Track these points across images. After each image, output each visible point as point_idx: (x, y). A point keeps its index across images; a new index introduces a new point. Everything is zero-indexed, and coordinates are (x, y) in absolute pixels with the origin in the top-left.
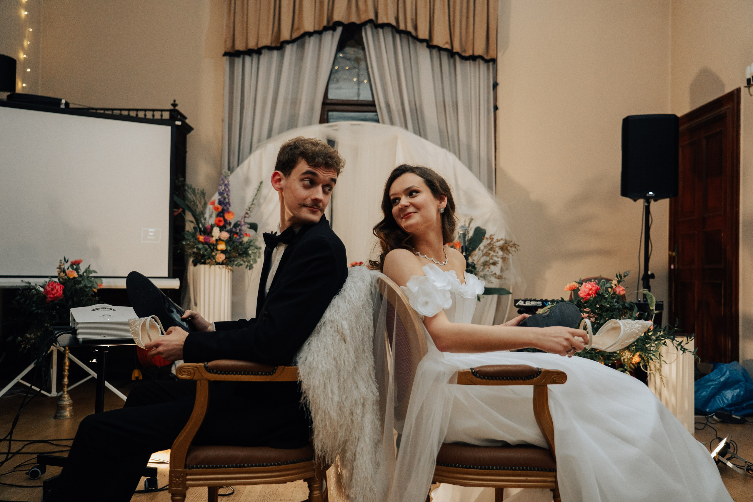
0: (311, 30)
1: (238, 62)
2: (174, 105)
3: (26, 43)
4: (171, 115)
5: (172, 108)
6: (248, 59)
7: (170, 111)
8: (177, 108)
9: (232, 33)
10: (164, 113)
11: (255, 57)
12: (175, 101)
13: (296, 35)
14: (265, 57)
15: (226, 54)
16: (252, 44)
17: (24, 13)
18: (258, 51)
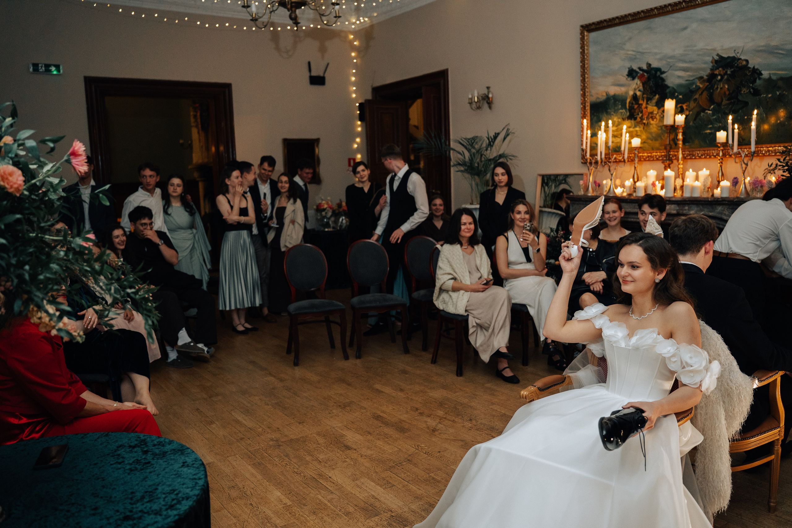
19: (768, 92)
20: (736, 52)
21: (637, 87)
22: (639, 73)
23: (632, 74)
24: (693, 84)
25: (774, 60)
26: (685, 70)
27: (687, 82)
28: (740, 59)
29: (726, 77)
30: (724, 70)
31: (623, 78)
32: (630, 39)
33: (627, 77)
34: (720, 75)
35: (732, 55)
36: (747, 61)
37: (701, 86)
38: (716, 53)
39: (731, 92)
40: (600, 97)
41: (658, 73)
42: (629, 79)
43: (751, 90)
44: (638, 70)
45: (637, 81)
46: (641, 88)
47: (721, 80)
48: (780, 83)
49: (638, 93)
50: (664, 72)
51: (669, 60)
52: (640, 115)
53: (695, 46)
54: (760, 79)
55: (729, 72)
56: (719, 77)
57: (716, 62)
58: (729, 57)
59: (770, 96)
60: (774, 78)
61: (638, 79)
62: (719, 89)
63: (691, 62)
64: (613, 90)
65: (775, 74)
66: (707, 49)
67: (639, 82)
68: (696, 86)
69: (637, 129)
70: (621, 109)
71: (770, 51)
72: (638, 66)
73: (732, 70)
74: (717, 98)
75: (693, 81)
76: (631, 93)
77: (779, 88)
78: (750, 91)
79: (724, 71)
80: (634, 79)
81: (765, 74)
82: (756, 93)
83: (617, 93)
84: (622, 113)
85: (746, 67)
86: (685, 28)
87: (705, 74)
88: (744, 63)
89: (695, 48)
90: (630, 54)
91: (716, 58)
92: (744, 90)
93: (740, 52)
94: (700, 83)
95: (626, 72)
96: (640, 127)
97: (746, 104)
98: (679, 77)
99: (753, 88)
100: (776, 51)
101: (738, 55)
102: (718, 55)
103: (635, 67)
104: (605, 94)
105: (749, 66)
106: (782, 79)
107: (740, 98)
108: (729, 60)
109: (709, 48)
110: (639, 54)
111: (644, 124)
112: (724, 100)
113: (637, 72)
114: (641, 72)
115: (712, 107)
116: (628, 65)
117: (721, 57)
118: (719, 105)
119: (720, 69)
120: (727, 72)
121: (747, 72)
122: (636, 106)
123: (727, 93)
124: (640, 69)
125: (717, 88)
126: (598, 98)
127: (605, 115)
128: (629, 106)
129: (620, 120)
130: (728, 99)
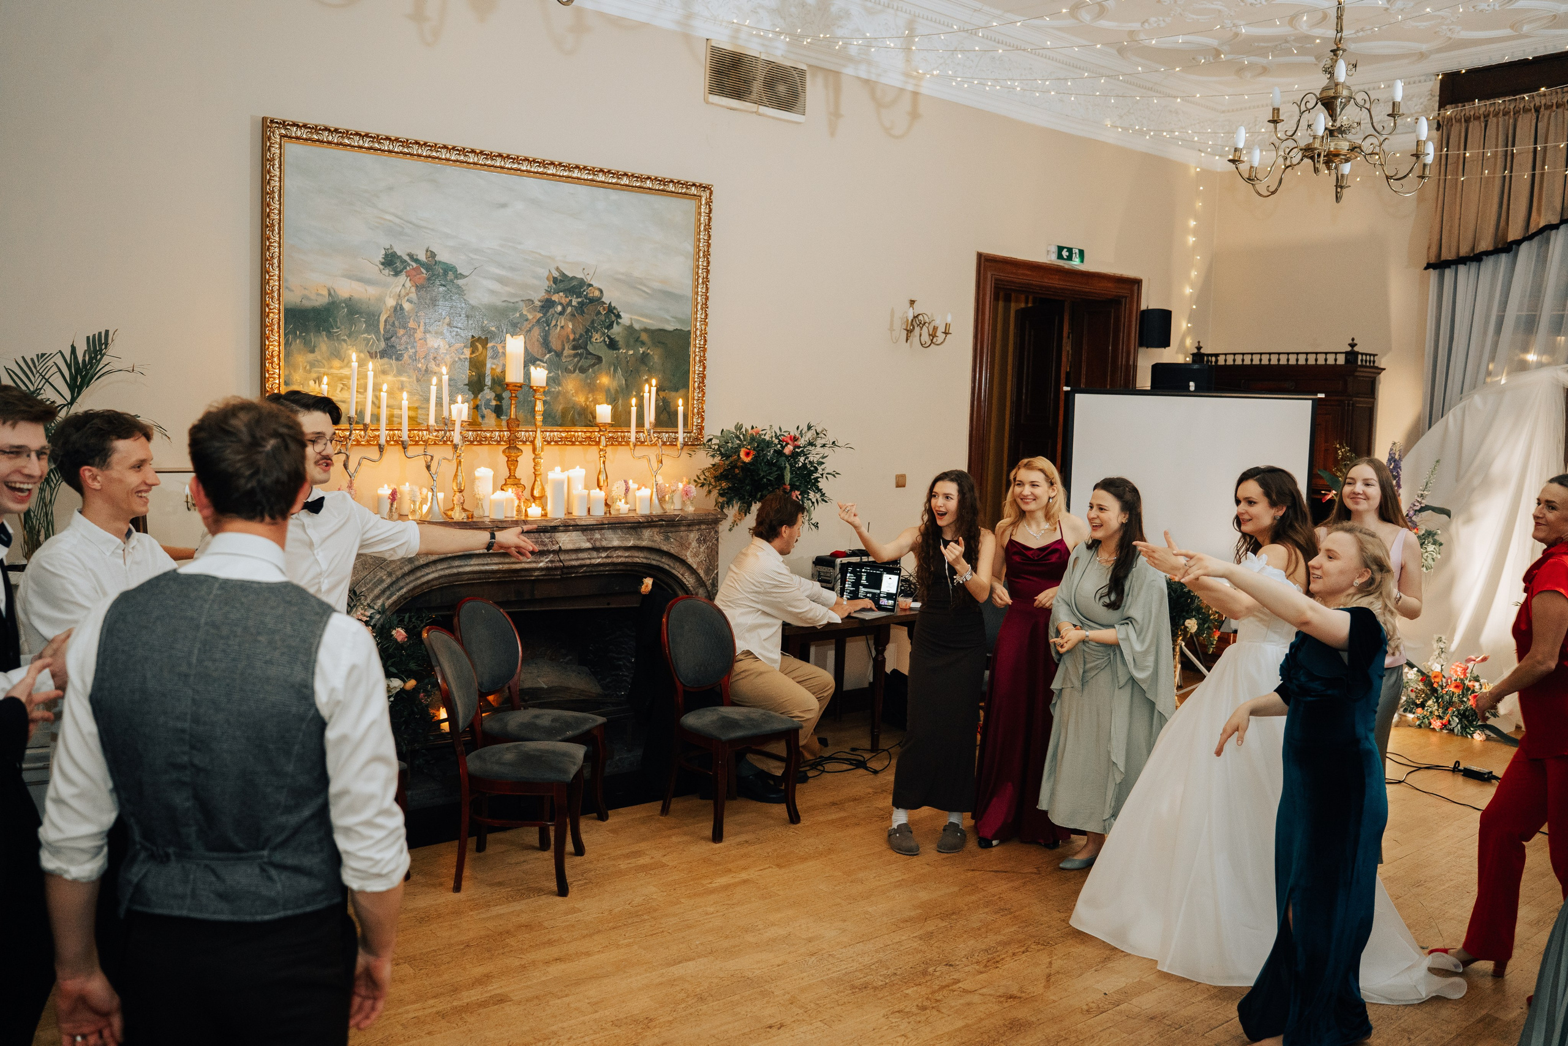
0: (1555, 220)
1: (1449, 273)
2: (1353, 345)
3: (1194, 274)
4: (1347, 360)
5: (1349, 349)
6: (1462, 269)
7: (1347, 353)
8: (1356, 349)
9: (1436, 237)
10: (1339, 356)
11: (1474, 265)
12: (1353, 340)
13: (1533, 229)
14: (1488, 264)
15: (1429, 266)
16: (1464, 251)
17: (1191, 240)
18: (1477, 258)
19: (628, 347)
20: (586, 272)
21: (403, 293)
22: (409, 265)
23: (391, 261)
24: (515, 310)
25: (637, 300)
26: (501, 280)
27: (504, 304)
28: (590, 285)
29: (569, 309)
30: (566, 297)
31: (372, 266)
32: (391, 188)
33: (382, 267)
34: (561, 304)
35: (580, 275)
36: (601, 291)
37: (530, 317)
38: (555, 266)
39: (577, 336)
40: (313, 297)
41: (451, 275)
42: (386, 272)
43: (607, 339)
44: (407, 258)
45: (402, 278)
46: (413, 296)
47: (561, 313)
48: (644, 337)
49: (407, 306)
50: (462, 276)
51: (471, 255)
52: (411, 351)
53: (520, 243)
54: (618, 323)
55: (574, 303)
56: (559, 308)
57: (555, 280)
58: (574, 278)
59: (631, 352)
60: (637, 326)
61: (407, 277)
62: (559, 328)
63: (512, 269)
64: (346, 289)
65: (638, 321)
66: (540, 254)
67: (408, 284)
68: (521, 315)
69: (404, 379)
70: (367, 331)
71: (632, 284)
72: (409, 251)
73: (580, 300)
74: (555, 344)
75: (517, 305)
76: (391, 302)
77: (643, 343)
78: (604, 340)
79: (568, 300)
80: (397, 273)
81: (626, 319)
82: (613, 345)
83: (356, 296)
84: (368, 340)
85: (598, 301)
86: (504, 206)
87: (539, 296)
88: (597, 293)
89: (519, 247)
90: (390, 221)
91: (556, 274)
92: (597, 337)
93: (591, 274)
94: (528, 311)
95: (380, 256)
96: (410, 377)
97: (599, 359)
98: (492, 292)
99: (609, 337)
100: (639, 287)
101: (589, 278)
102: (557, 269)
103: (401, 251)
104: (325, 293)
105: (603, 300)
106: (646, 330)
107: (590, 348)
108: (575, 283)
109: (543, 253)
110: (411, 226)
111: (419, 370)
112: (566, 348)
113: (403, 261)
114: (415, 265)
115: (548, 356)
116: (385, 242)
117: (564, 275)
118: (559, 355)
119: (561, 294)
120: (571, 301)
121: (601, 309)
122: (401, 332)
123: (572, 337)
124: (411, 256)
125: (556, 325)
126: (305, 297)
127: (326, 339)
128: (385, 328)
129: (362, 355)
130: (574, 348)
